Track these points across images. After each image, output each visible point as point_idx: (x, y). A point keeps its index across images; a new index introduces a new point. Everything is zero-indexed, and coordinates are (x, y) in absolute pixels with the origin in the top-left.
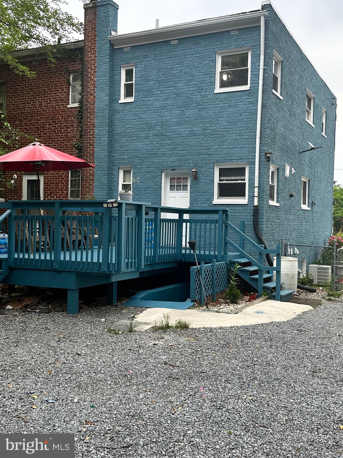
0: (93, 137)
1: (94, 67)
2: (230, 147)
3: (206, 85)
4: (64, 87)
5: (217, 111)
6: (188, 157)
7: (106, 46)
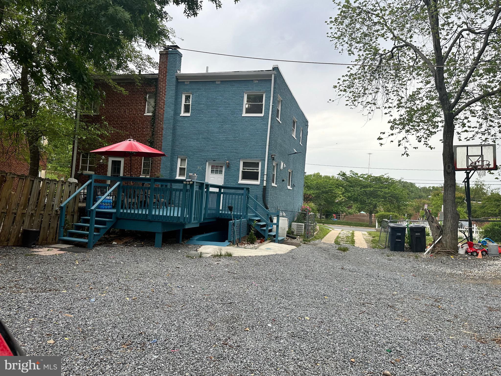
0: (161, 136)
1: (165, 92)
2: (250, 149)
3: (237, 111)
4: (142, 102)
5: (243, 127)
6: (224, 154)
7: (173, 80)
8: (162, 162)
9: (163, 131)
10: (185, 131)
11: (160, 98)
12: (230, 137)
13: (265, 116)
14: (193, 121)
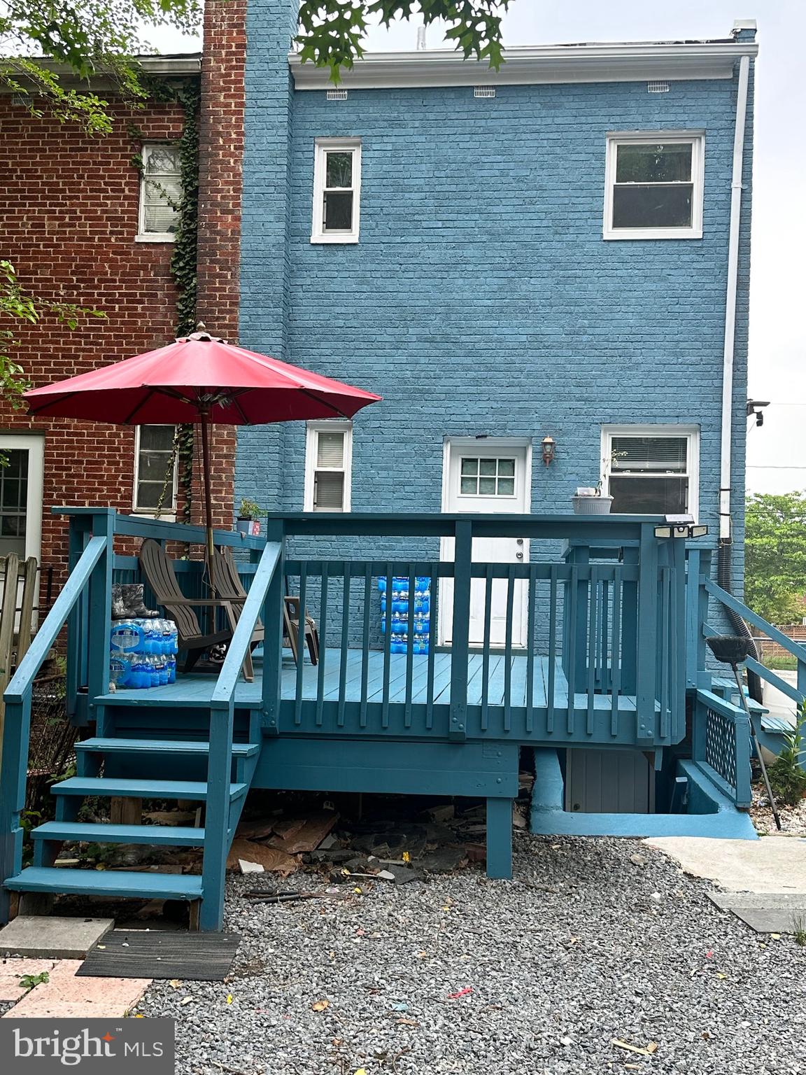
1: (238, 134)
2: (647, 383)
3: (577, 215)
4: (123, 181)
5: (611, 287)
6: (526, 405)
7: (278, 80)
8: (240, 450)
9: (240, 311)
10: (337, 310)
11: (215, 162)
12: (549, 331)
13: (709, 236)
14: (373, 267)
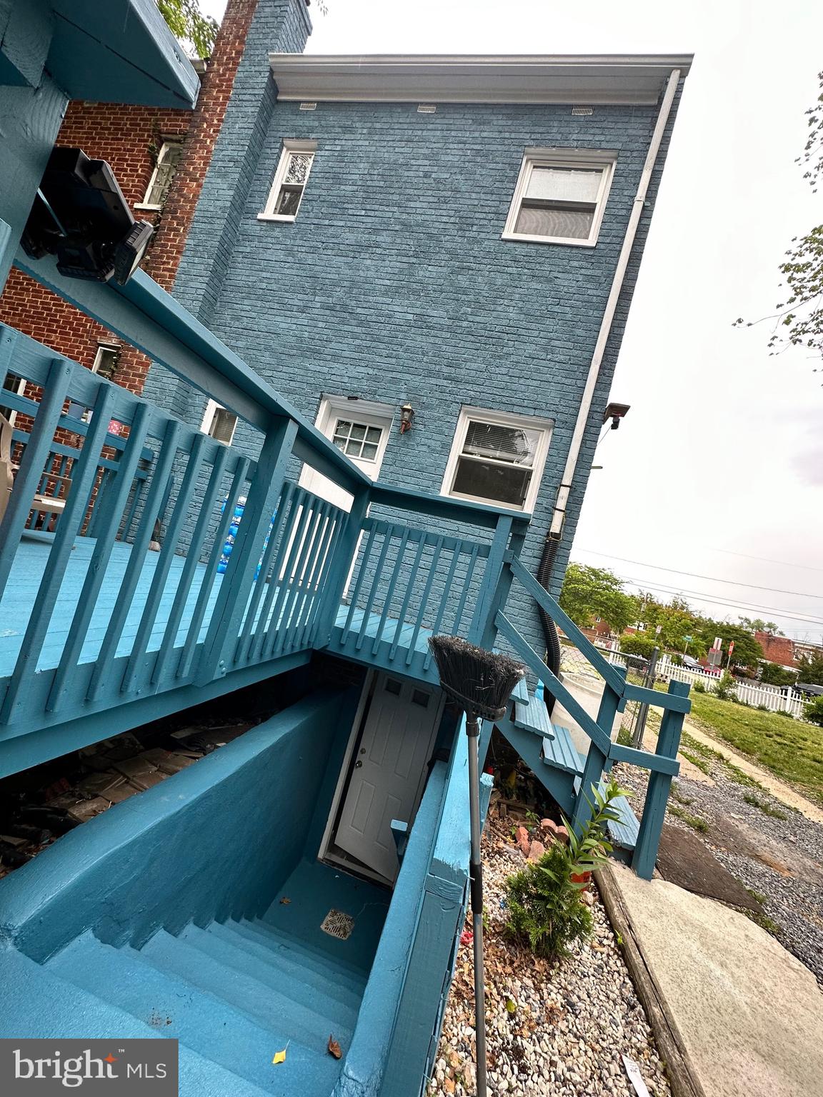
0: (171, 277)
1: (218, 120)
2: (513, 373)
3: (482, 216)
5: (499, 282)
6: (399, 376)
7: (259, 80)
8: (152, 372)
9: (182, 259)
10: (264, 274)
11: (196, 142)
12: (434, 313)
13: (602, 246)
14: (301, 242)
